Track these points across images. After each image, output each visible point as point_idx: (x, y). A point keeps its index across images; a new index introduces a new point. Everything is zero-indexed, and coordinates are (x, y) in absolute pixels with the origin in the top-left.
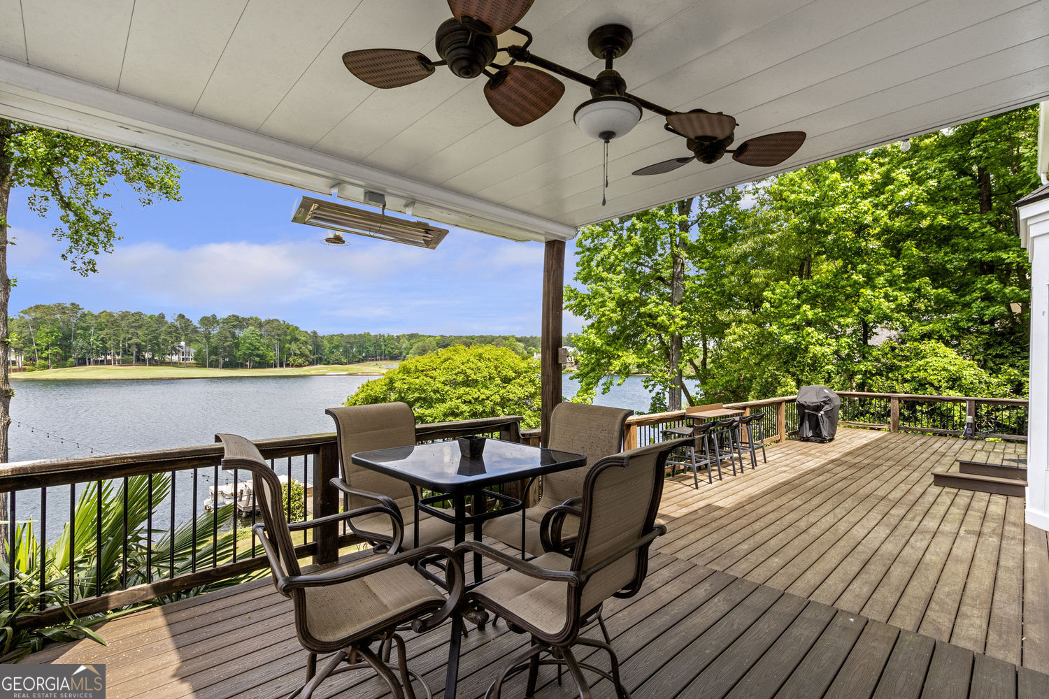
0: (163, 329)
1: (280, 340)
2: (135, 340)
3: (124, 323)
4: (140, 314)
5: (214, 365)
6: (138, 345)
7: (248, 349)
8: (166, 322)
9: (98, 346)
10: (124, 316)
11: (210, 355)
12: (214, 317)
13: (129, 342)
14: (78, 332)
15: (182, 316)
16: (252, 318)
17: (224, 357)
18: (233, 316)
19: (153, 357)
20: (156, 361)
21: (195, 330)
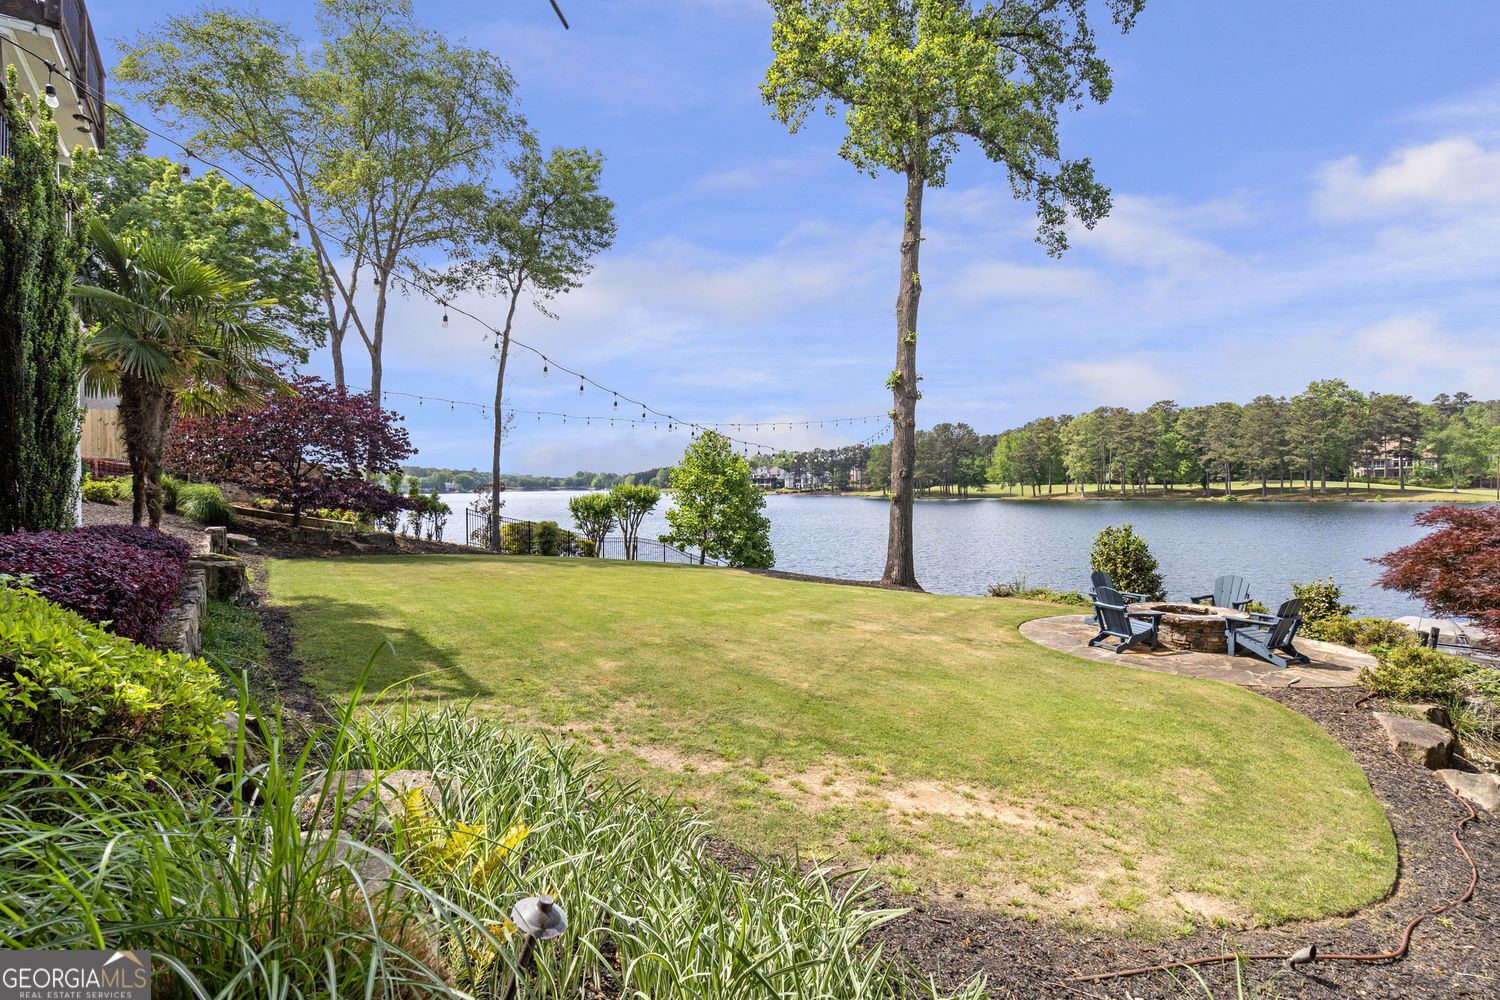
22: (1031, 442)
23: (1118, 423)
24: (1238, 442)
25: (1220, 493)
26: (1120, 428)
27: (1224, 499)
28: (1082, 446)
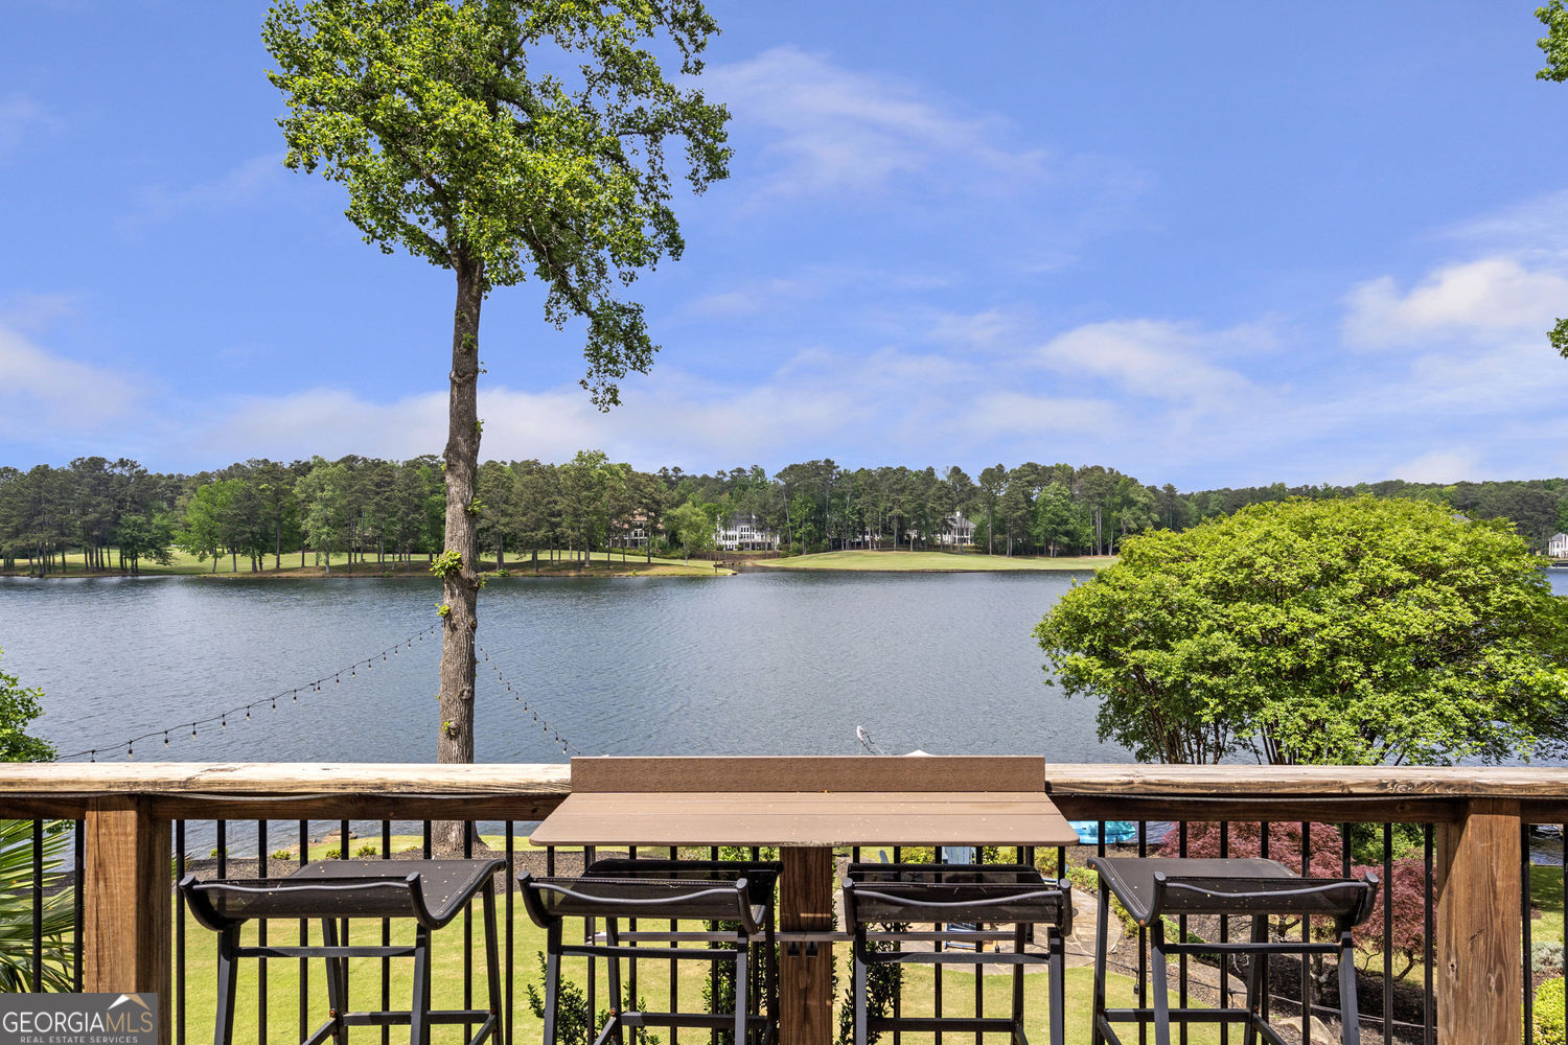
0: (932, 491)
1: (1102, 504)
2: (897, 511)
3: (884, 486)
4: (903, 470)
5: (999, 551)
6: (900, 518)
7: (1051, 522)
8: (936, 482)
9: (853, 522)
10: (886, 472)
11: (994, 533)
12: (1000, 467)
13: (890, 514)
14: (833, 501)
15: (956, 470)
16: (1058, 467)
17: (1014, 537)
18: (1029, 465)
19: (919, 537)
20: (923, 542)
21: (974, 491)
22: (249, 496)
23: (376, 479)
24: (511, 510)
25: (490, 567)
26: (378, 485)
27: (496, 574)
28: (326, 506)
